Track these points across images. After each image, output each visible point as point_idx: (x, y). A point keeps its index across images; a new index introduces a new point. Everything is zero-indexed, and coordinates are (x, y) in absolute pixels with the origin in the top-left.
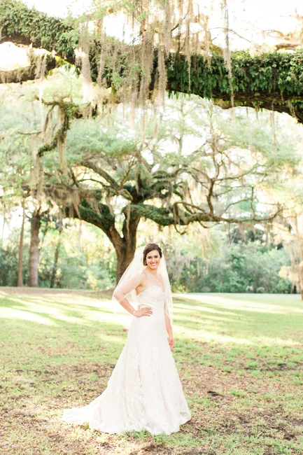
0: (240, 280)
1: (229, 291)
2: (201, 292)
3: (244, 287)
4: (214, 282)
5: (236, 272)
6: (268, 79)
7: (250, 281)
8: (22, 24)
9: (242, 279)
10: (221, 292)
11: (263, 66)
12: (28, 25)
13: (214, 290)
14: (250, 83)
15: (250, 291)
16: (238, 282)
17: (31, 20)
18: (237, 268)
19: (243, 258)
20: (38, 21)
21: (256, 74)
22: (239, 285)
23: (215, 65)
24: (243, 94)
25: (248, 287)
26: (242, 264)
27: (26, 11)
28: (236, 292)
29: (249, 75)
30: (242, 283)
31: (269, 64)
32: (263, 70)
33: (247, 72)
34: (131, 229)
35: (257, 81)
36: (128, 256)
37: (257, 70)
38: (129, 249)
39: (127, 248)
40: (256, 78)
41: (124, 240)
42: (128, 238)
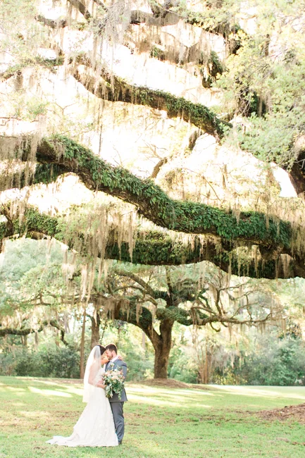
0: (288, 373)
1: (278, 384)
2: (250, 385)
3: (293, 380)
4: (263, 376)
5: (285, 367)
6: (166, 254)
7: (299, 375)
9: (291, 373)
10: (270, 385)
11: (164, 247)
13: (263, 382)
15: (298, 384)
16: (287, 376)
18: (286, 362)
19: (292, 352)
22: (288, 379)
23: (137, 247)
24: (154, 262)
25: (297, 380)
26: (290, 358)
28: (284, 385)
29: (156, 252)
30: (291, 376)
31: (167, 246)
32: (163, 249)
33: (155, 250)
34: (166, 328)
35: (160, 256)
36: (164, 351)
37: (160, 249)
38: (165, 345)
39: (163, 344)
40: (159, 254)
41: (161, 337)
42: (164, 336)
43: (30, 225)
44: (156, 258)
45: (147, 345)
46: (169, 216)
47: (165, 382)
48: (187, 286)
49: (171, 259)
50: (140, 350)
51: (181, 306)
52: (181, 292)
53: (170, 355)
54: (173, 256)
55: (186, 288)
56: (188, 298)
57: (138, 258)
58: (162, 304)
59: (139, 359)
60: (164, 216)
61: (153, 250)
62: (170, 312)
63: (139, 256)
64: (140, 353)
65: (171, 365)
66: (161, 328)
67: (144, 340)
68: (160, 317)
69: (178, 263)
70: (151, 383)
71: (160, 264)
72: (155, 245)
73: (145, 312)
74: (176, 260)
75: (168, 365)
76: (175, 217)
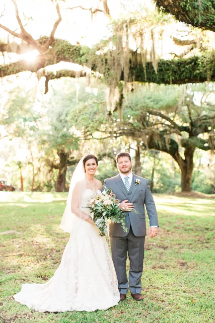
6: (190, 71)
8: (65, 53)
11: (187, 64)
12: (68, 53)
14: (181, 74)
17: (70, 51)
20: (73, 51)
21: (184, 69)
23: (161, 66)
24: (178, 81)
27: (67, 46)
31: (190, 63)
32: (187, 66)
33: (179, 69)
34: (189, 153)
35: (184, 73)
36: (188, 171)
37: (184, 67)
38: (188, 167)
39: (187, 166)
40: (183, 71)
41: (185, 161)
42: (188, 160)
43: (59, 55)
44: (180, 77)
45: (175, 168)
46: (194, 8)
47: (189, 194)
48: (204, 121)
49: (196, 76)
50: (170, 172)
51: (201, 136)
52: (200, 126)
53: (192, 175)
54: (198, 71)
55: (204, 123)
56: (206, 130)
57: (161, 77)
58: (186, 135)
59: (170, 178)
60: (189, 7)
61: (176, 68)
62: (192, 141)
63: (163, 75)
64: (171, 174)
65: (193, 181)
66: (186, 154)
67: (173, 164)
68: (184, 145)
69: (203, 80)
70: (179, 195)
71: (184, 83)
72: (178, 63)
73: (173, 142)
74: (201, 77)
75: (190, 182)
76: (201, 8)
